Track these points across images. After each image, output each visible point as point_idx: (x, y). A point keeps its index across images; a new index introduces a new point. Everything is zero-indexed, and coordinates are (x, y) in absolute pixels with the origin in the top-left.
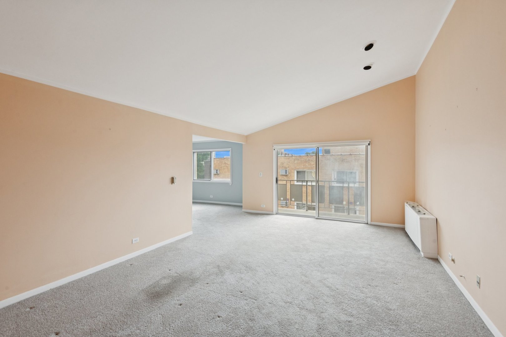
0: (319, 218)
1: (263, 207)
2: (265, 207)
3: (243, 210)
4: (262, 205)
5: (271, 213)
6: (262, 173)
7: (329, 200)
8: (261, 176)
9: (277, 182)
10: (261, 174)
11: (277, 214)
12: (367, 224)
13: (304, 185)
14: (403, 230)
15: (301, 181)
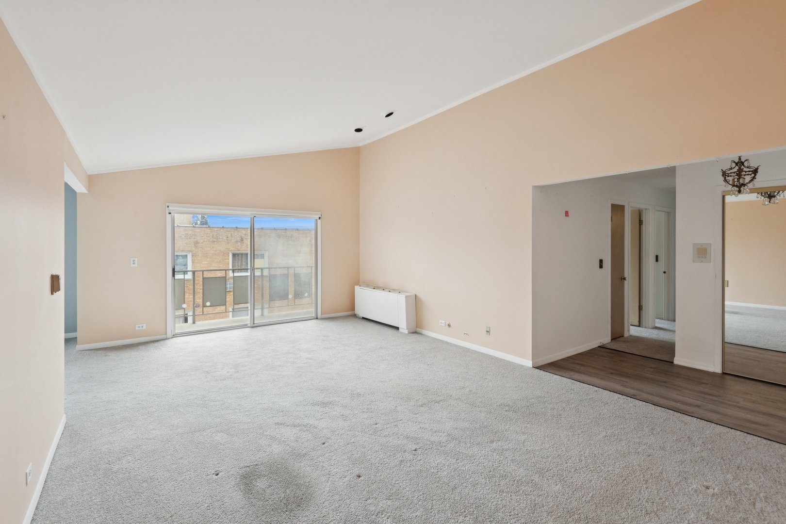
0: (255, 325)
1: (141, 328)
2: (145, 327)
3: (79, 347)
4: (137, 326)
5: (164, 337)
6: (136, 259)
7: (270, 297)
8: (136, 265)
9: (174, 275)
10: (136, 262)
11: (174, 336)
12: (317, 318)
13: (188, 280)
14: (355, 316)
15: (182, 272)
